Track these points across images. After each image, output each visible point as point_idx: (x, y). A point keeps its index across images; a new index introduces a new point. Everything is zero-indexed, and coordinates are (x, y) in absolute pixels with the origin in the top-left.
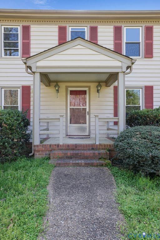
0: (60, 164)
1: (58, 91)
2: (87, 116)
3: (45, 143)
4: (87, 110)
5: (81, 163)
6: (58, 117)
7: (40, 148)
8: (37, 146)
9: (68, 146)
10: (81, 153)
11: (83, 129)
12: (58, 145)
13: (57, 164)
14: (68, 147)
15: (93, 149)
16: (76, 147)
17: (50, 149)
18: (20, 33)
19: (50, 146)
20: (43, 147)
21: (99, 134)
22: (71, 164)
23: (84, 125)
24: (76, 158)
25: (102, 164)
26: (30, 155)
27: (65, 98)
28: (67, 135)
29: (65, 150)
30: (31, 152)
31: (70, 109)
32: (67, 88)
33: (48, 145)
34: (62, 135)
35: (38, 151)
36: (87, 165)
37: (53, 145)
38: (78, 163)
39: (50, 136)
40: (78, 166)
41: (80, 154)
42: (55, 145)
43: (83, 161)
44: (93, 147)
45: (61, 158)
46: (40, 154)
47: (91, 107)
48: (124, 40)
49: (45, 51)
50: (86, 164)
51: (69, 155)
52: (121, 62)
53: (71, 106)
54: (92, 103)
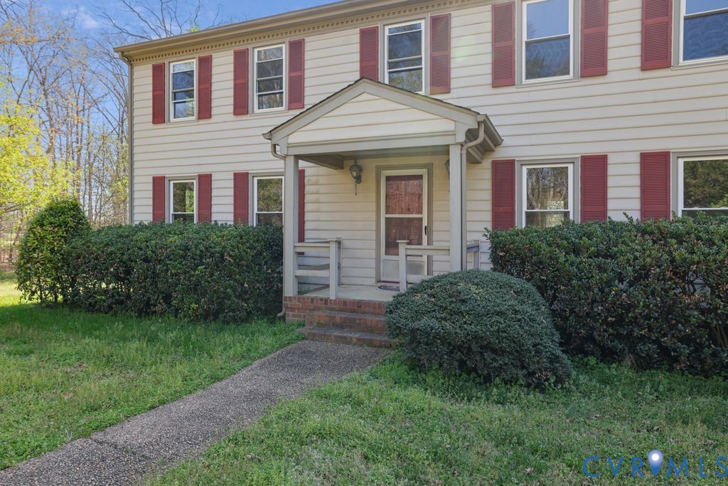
0: (314, 335)
2: (425, 239)
3: (308, 294)
4: (425, 223)
5: (351, 338)
7: (295, 302)
8: (290, 298)
9: (345, 303)
10: (360, 319)
12: (326, 301)
13: (309, 334)
17: (312, 308)
19: (312, 300)
20: (299, 302)
21: (407, 283)
22: (333, 338)
24: (351, 327)
25: (391, 345)
26: (279, 315)
27: (374, 195)
28: (380, 281)
29: (338, 311)
30: (281, 311)
31: (387, 219)
32: (379, 169)
33: (308, 298)
35: (292, 309)
36: (361, 342)
37: (317, 300)
38: (345, 338)
40: (344, 343)
41: (357, 321)
42: (321, 300)
43: (356, 336)
45: (320, 325)
46: (293, 316)
48: (522, 37)
49: (328, 98)
50: (359, 339)
51: (338, 320)
52: (453, 123)
53: (387, 212)
54: (436, 204)
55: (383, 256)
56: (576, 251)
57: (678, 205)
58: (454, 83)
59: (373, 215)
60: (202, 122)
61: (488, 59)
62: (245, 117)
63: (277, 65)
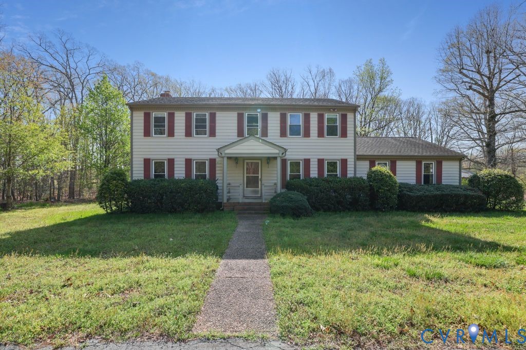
1: (237, 163)
2: (260, 182)
3: (230, 201)
4: (260, 177)
6: (238, 185)
8: (225, 203)
11: (256, 192)
12: (239, 203)
13: (239, 213)
14: (245, 204)
15: (260, 205)
16: (250, 204)
17: (234, 205)
18: (207, 117)
19: (234, 203)
20: (229, 204)
22: (247, 213)
23: (257, 189)
24: (250, 210)
25: (264, 213)
26: (221, 209)
27: (242, 168)
28: (244, 197)
29: (243, 206)
30: (221, 207)
31: (247, 176)
32: (244, 160)
33: (232, 202)
34: (241, 197)
35: (226, 207)
36: (256, 213)
38: (251, 213)
39: (231, 197)
41: (252, 208)
42: (237, 203)
43: (254, 212)
44: (261, 204)
45: (241, 210)
47: (263, 175)
48: (289, 123)
51: (245, 208)
53: (247, 174)
54: (263, 172)
55: (245, 188)
56: (310, 185)
57: (326, 173)
58: (269, 134)
59: (242, 175)
60: (169, 138)
61: (279, 128)
62: (190, 138)
63: (204, 120)
